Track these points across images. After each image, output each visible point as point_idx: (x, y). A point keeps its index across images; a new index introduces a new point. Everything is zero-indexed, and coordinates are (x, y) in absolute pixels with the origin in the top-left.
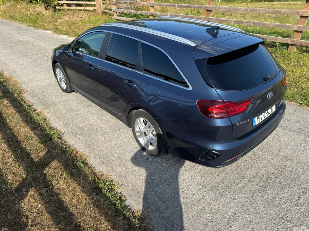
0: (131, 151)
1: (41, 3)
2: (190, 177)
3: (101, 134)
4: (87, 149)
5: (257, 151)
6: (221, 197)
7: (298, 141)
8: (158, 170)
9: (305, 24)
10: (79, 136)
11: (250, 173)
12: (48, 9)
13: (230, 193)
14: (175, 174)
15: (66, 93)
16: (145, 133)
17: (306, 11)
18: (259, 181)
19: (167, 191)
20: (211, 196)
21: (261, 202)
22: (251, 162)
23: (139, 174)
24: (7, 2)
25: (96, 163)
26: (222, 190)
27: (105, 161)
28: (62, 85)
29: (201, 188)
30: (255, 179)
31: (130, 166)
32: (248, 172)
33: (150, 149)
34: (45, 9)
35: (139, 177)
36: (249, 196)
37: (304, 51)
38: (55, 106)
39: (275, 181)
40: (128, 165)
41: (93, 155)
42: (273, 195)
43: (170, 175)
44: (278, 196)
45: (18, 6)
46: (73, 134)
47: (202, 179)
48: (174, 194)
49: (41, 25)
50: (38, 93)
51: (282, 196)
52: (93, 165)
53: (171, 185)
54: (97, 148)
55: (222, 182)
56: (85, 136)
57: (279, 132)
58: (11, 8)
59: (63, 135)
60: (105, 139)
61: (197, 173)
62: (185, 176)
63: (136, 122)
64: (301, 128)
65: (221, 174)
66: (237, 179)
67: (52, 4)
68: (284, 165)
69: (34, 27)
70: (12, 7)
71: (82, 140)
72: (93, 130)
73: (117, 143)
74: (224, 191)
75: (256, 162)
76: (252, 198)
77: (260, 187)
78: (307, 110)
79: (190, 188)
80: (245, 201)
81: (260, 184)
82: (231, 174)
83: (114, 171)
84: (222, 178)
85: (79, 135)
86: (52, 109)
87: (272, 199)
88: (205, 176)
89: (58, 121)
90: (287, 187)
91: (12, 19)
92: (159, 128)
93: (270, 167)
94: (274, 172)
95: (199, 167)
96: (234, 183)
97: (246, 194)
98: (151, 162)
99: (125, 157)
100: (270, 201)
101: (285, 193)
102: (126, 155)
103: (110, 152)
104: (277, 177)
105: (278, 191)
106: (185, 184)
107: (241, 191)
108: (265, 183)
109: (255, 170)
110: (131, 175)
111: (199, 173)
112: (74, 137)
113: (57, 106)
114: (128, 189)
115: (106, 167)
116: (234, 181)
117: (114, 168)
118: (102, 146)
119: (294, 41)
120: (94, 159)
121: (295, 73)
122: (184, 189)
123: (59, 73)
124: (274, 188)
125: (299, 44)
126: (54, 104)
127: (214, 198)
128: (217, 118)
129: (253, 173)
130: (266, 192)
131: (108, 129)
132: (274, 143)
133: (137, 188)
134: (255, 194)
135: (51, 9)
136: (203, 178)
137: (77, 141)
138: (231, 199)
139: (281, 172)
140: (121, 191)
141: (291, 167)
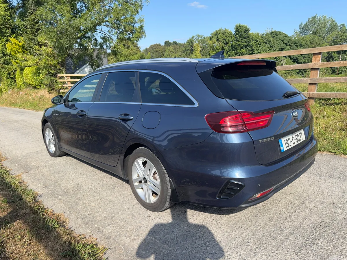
0: (126, 209)
1: (45, 87)
2: (208, 233)
3: (89, 193)
4: (68, 210)
5: (293, 199)
6: (254, 255)
7: (343, 186)
8: (163, 228)
9: (317, 76)
10: (60, 197)
11: (290, 223)
12: (51, 93)
13: (266, 249)
14: (187, 231)
15: (54, 158)
16: (145, 178)
17: (316, 63)
18: (304, 232)
19: (175, 252)
20: (239, 254)
21: (314, 258)
22: (289, 212)
23: (135, 234)
24: (10, 90)
25: (77, 226)
26: (254, 246)
27: (90, 222)
28: (51, 149)
29: (225, 245)
30: (298, 230)
31: (123, 225)
32: (287, 223)
33: (151, 202)
34: (48, 93)
35: (136, 237)
36: (295, 251)
37: (323, 104)
38: (37, 170)
39: (326, 230)
40: (121, 224)
41: (74, 216)
42: (328, 248)
43: (179, 233)
44: (337, 249)
45: (21, 93)
46: (52, 195)
47: (224, 234)
48: (185, 255)
49: (42, 107)
50: (20, 160)
51: (341, 248)
52: (73, 227)
53: (181, 244)
54: (82, 208)
55: (252, 237)
56: (68, 196)
57: (317, 180)
58: (13, 96)
59: (40, 197)
60: (93, 198)
61: (218, 228)
62: (201, 232)
63: (133, 166)
64: (343, 174)
65: (251, 228)
66: (274, 231)
67: (56, 87)
68: (334, 212)
69: (34, 110)
70: (14, 94)
71: (64, 201)
72: (79, 189)
73: (109, 201)
74: (257, 246)
75: (295, 212)
76: (299, 253)
77: (308, 240)
78: (344, 158)
79: (208, 247)
80: (290, 257)
81: (307, 236)
82: (264, 226)
83: (100, 233)
84: (253, 231)
85: (61, 195)
86: (34, 173)
87: (329, 253)
88: (229, 231)
89: (38, 183)
90: (345, 237)
91: (13, 106)
92: (162, 166)
93: (315, 216)
94: (322, 221)
95: (219, 221)
96: (270, 237)
97: (289, 248)
98: (153, 219)
99: (118, 216)
100: (326, 255)
101: (345, 244)
102: (120, 214)
103: (98, 212)
104: (328, 226)
105: (333, 242)
106: (202, 242)
107: (282, 246)
108: (313, 234)
109: (296, 220)
110: (124, 235)
111: (220, 228)
112: (53, 198)
113: (40, 170)
114: (118, 252)
115: (91, 229)
116: (270, 234)
117: (100, 229)
118: (89, 206)
119: (310, 94)
120: (75, 221)
121: (320, 124)
122: (200, 248)
123: (48, 135)
124: (328, 239)
125: (316, 96)
126: (37, 168)
127: (244, 256)
128: (233, 133)
129: (295, 224)
130: (318, 244)
131: (99, 188)
132: (313, 191)
133: (132, 251)
134: (303, 249)
135: (55, 92)
136: (227, 234)
137: (57, 202)
138: (269, 256)
139: (331, 221)
140: (108, 257)
141: (343, 214)
